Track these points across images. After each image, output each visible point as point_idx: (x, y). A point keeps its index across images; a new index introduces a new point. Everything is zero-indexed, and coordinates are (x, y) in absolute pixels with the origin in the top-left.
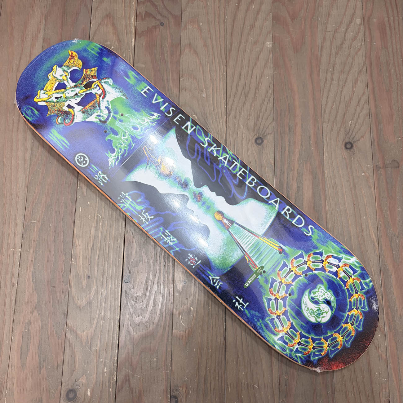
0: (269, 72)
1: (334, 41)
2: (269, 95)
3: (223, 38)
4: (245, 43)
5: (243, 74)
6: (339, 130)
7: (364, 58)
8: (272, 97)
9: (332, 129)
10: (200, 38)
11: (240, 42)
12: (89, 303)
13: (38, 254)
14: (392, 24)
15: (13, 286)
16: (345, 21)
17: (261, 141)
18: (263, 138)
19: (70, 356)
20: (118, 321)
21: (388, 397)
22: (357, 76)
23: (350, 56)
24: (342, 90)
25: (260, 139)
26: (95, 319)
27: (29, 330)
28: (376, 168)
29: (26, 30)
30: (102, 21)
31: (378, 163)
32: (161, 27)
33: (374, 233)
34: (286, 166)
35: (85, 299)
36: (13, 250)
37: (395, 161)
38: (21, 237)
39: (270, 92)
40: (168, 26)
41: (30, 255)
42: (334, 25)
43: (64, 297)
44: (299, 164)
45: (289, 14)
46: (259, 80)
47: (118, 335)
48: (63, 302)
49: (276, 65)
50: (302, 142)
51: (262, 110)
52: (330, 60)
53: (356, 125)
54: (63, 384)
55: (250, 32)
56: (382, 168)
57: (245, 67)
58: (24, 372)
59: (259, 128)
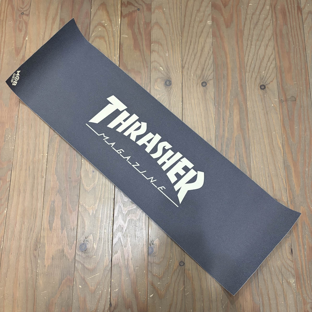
0: (210, 40)
1: (252, 20)
2: (210, 55)
3: (179, 19)
4: (193, 22)
5: (192, 41)
6: (257, 77)
7: (272, 32)
8: (212, 56)
9: (252, 77)
10: (164, 18)
11: (190, 21)
12: (94, 188)
13: (59, 157)
14: (290, 10)
15: (43, 178)
16: (259, 8)
17: (205, 84)
18: (207, 82)
19: (82, 222)
20: (113, 199)
21: (291, 247)
22: (267, 43)
23: (263, 30)
24: (258, 52)
25: (204, 83)
26: (98, 198)
27: (54, 205)
28: (281, 101)
29: (48, 13)
30: (99, 7)
31: (282, 98)
32: (138, 11)
33: (280, 143)
34: (222, 100)
35: (91, 185)
36: (42, 154)
37: (293, 96)
38: (48, 146)
39: (211, 52)
40: (142, 10)
41: (54, 158)
42: (252, 10)
43: (77, 184)
44: (230, 99)
45: (223, 4)
46: (203, 45)
47: (113, 208)
48: (76, 188)
49: (214, 35)
50: (232, 85)
51: (206, 64)
52: (250, 32)
53: (267, 74)
54: (78, 240)
55: (197, 15)
56: (285, 101)
57: (194, 37)
58: (51, 233)
59: (204, 76)
